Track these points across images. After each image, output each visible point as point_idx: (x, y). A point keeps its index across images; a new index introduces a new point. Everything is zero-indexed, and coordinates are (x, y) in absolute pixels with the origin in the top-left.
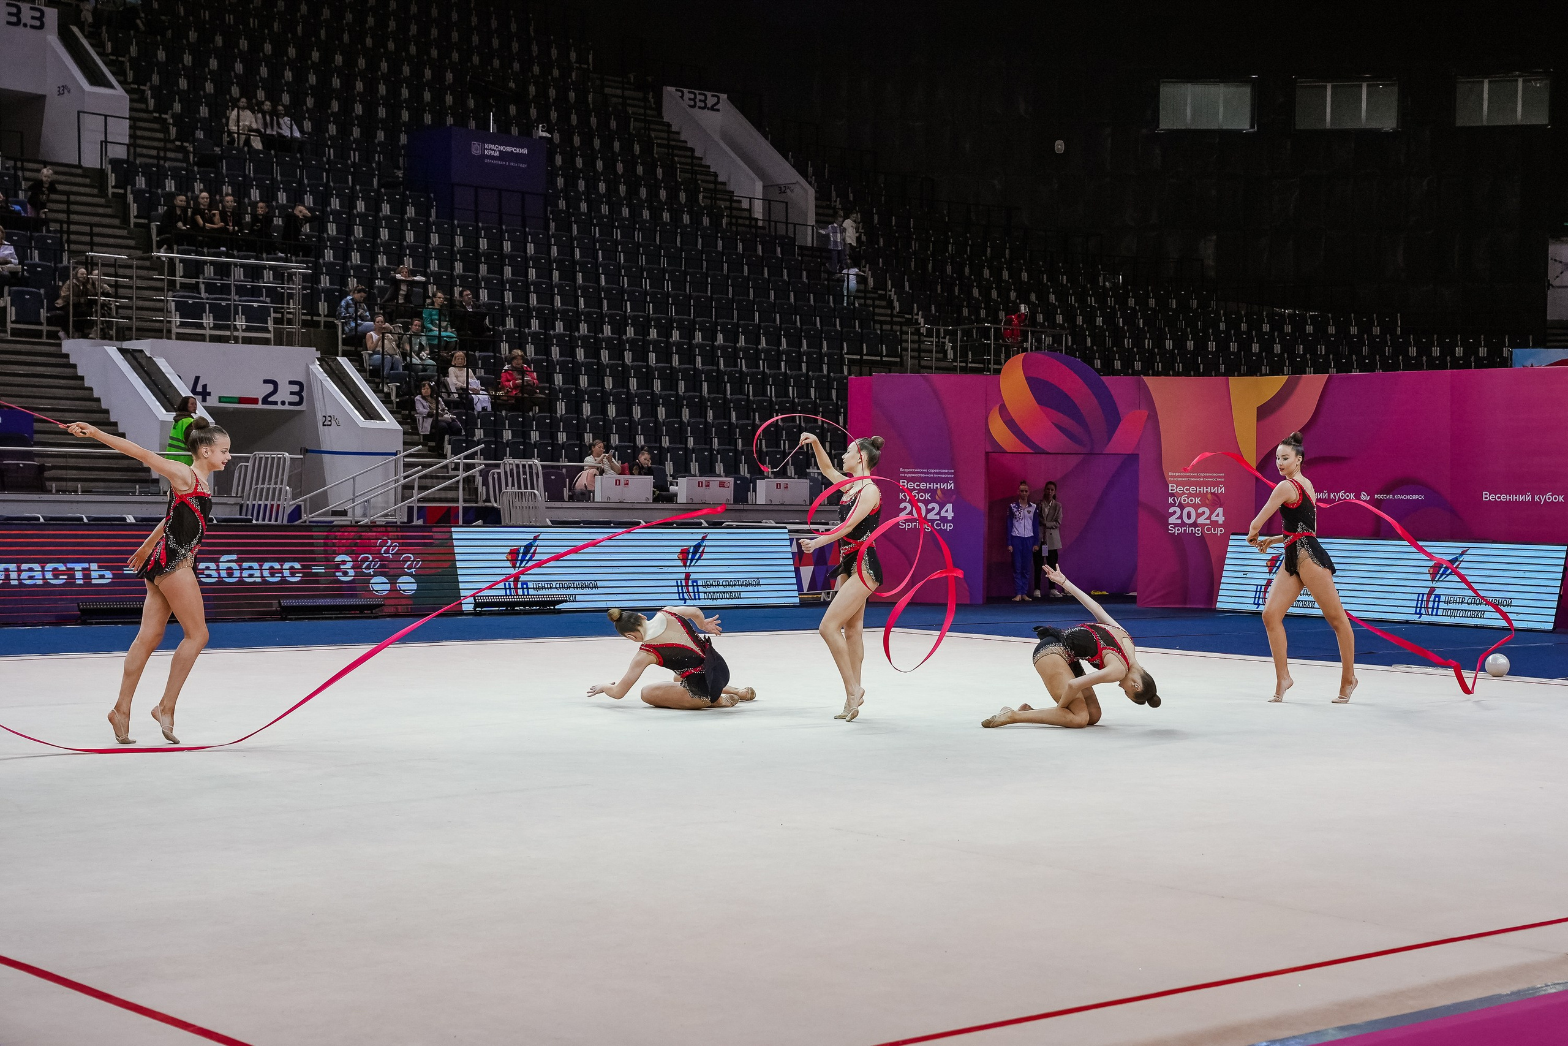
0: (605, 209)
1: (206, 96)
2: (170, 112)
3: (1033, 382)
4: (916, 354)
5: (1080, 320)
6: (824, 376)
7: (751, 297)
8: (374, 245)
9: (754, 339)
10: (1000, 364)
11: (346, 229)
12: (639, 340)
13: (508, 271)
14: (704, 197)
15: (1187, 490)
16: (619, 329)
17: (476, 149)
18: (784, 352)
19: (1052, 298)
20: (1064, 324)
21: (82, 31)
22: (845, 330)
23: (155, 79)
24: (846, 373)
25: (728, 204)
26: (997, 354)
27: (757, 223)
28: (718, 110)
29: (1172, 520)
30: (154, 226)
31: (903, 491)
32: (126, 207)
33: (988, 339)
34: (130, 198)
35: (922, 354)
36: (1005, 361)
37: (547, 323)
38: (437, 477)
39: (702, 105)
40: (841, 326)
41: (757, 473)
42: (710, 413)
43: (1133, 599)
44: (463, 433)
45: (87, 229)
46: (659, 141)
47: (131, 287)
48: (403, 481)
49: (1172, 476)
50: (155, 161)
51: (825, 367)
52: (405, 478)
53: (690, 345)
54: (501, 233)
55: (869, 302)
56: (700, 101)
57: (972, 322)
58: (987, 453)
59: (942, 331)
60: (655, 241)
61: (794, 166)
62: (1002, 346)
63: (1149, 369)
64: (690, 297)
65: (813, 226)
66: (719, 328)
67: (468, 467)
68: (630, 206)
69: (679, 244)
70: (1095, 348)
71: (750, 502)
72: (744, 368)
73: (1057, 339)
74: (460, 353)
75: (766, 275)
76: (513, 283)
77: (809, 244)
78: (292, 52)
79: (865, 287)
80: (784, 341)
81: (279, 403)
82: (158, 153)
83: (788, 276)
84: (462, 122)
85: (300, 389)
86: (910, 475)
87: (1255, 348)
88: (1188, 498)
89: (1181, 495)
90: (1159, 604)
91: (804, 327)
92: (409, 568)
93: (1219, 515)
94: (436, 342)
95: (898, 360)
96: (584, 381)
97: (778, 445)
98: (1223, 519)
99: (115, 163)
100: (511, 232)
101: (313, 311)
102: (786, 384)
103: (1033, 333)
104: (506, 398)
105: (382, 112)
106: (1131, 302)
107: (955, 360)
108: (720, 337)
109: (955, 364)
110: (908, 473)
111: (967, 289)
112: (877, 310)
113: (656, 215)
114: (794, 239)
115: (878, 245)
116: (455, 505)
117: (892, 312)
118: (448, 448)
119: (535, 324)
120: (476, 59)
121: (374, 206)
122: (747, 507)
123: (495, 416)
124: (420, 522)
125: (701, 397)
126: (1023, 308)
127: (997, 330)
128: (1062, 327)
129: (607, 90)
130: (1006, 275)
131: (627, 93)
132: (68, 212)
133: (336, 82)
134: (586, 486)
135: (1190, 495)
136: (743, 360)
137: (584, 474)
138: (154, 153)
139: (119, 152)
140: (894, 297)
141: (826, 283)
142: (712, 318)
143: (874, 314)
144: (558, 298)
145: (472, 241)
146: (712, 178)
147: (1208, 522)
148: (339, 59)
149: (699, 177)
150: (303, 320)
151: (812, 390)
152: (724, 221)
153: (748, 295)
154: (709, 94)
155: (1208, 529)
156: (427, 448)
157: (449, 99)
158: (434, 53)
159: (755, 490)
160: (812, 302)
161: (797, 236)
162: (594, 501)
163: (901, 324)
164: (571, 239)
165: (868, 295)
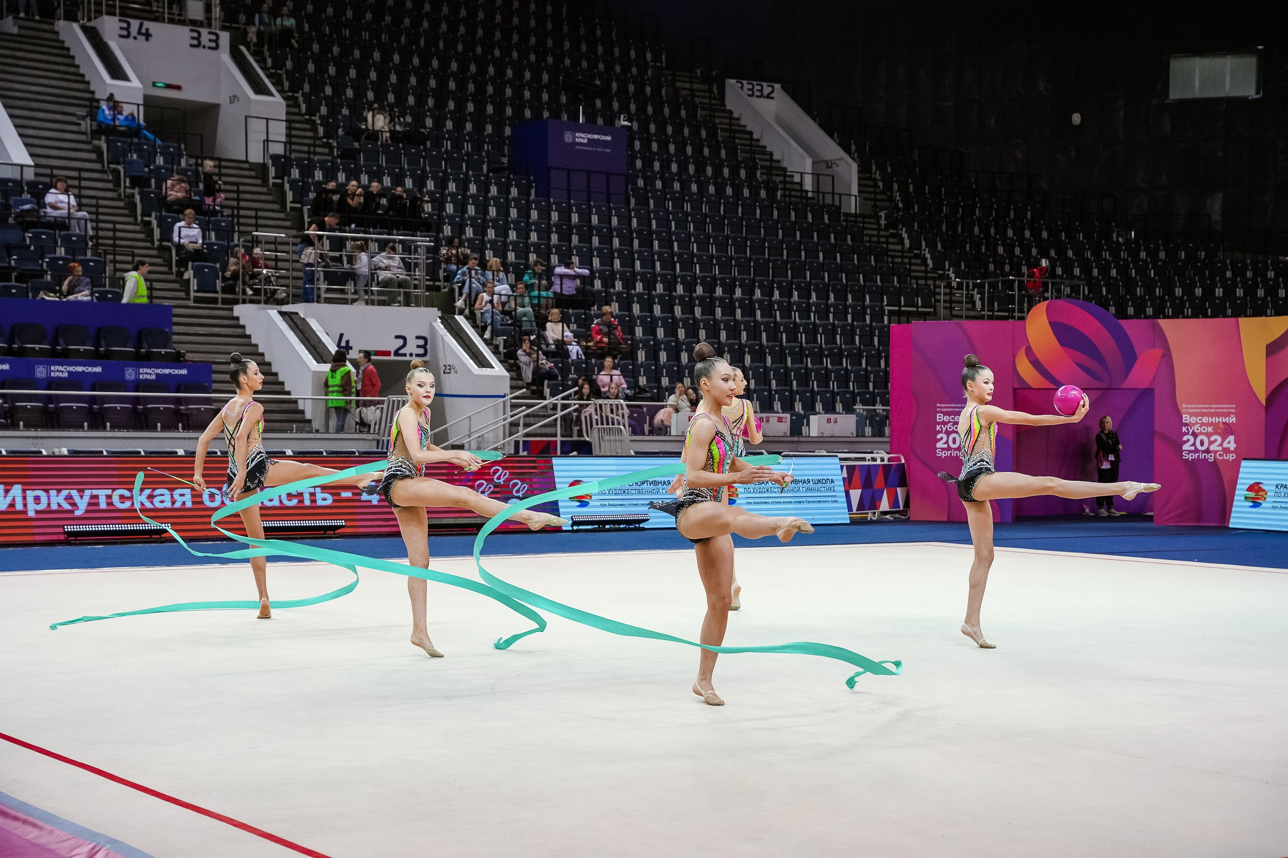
0: (677, 186)
1: (347, 100)
2: (318, 115)
3: (1056, 326)
4: (948, 305)
5: (1095, 272)
6: (867, 325)
7: (803, 258)
8: (484, 220)
9: (805, 294)
10: (1023, 312)
11: (461, 208)
12: (707, 297)
13: (596, 241)
14: (762, 174)
15: (1200, 420)
16: (690, 288)
17: (568, 137)
18: (832, 305)
19: (1070, 253)
20: (1080, 275)
21: (248, 49)
22: (885, 285)
23: (307, 88)
24: (886, 322)
25: (782, 178)
26: (1021, 303)
27: (807, 194)
28: (773, 98)
29: (1186, 447)
30: (306, 209)
31: (939, 423)
32: (284, 194)
33: (1013, 290)
34: (287, 186)
35: (953, 305)
36: (1029, 311)
37: (629, 284)
38: (539, 416)
39: (759, 94)
40: (881, 281)
41: (810, 409)
42: (769, 359)
43: (1150, 519)
44: (560, 378)
45: (253, 213)
46: (722, 126)
47: (288, 261)
48: (510, 420)
49: (1185, 408)
50: (306, 156)
51: (868, 318)
52: (512, 416)
53: (751, 300)
54: (590, 208)
55: (907, 261)
56: (758, 90)
57: (997, 276)
58: (1015, 390)
59: (971, 284)
60: (720, 212)
61: (839, 144)
62: (1024, 296)
63: (1160, 313)
64: (750, 259)
65: (856, 196)
66: (775, 285)
67: (565, 407)
68: (698, 182)
69: (740, 215)
70: (1110, 296)
71: (804, 434)
72: (797, 320)
73: (1075, 290)
74: (555, 311)
75: (816, 239)
76: (600, 250)
77: (853, 211)
78: (416, 61)
79: (903, 248)
80: (832, 296)
81: (408, 355)
82: (309, 149)
83: (835, 239)
84: (556, 115)
85: (425, 343)
86: (945, 410)
87: (1261, 293)
88: (1201, 427)
89: (1194, 424)
90: (1174, 522)
91: (849, 283)
92: (518, 492)
93: (1231, 443)
94: (536, 301)
95: (932, 310)
96: (660, 333)
97: (828, 386)
98: (1235, 446)
99: (275, 158)
100: (598, 208)
101: (435, 278)
102: (834, 333)
103: (1053, 284)
104: (595, 348)
105: (490, 109)
106: (1143, 255)
107: (983, 309)
108: (777, 293)
109: (983, 313)
110: (944, 407)
111: (992, 247)
112: (913, 268)
113: (720, 190)
114: (840, 207)
115: (914, 210)
116: (554, 439)
117: (926, 268)
118: (547, 391)
119: (619, 286)
120: (567, 62)
121: (484, 188)
122: (801, 439)
123: (586, 363)
124: (525, 453)
125: (761, 345)
126: (1044, 263)
127: (1021, 283)
128: (1079, 278)
129: (678, 84)
130: (1027, 234)
131: (695, 86)
132: (238, 200)
133: (452, 85)
134: (662, 421)
135: (1202, 424)
136: (797, 314)
137: (662, 411)
138: (306, 148)
139: (278, 149)
140: (928, 256)
141: (868, 244)
142: (769, 277)
143: (910, 271)
144: (638, 263)
145: (565, 216)
146: (768, 157)
147: (1220, 448)
148: (454, 66)
149: (756, 156)
150: (427, 285)
151: (857, 338)
152: (779, 193)
153: (800, 257)
154: (765, 84)
155: (1220, 455)
156: (529, 391)
157: (545, 97)
158: (533, 58)
159: (808, 424)
160: (856, 262)
161: (842, 203)
162: (670, 435)
163: (934, 279)
164: (649, 212)
165: (905, 254)
